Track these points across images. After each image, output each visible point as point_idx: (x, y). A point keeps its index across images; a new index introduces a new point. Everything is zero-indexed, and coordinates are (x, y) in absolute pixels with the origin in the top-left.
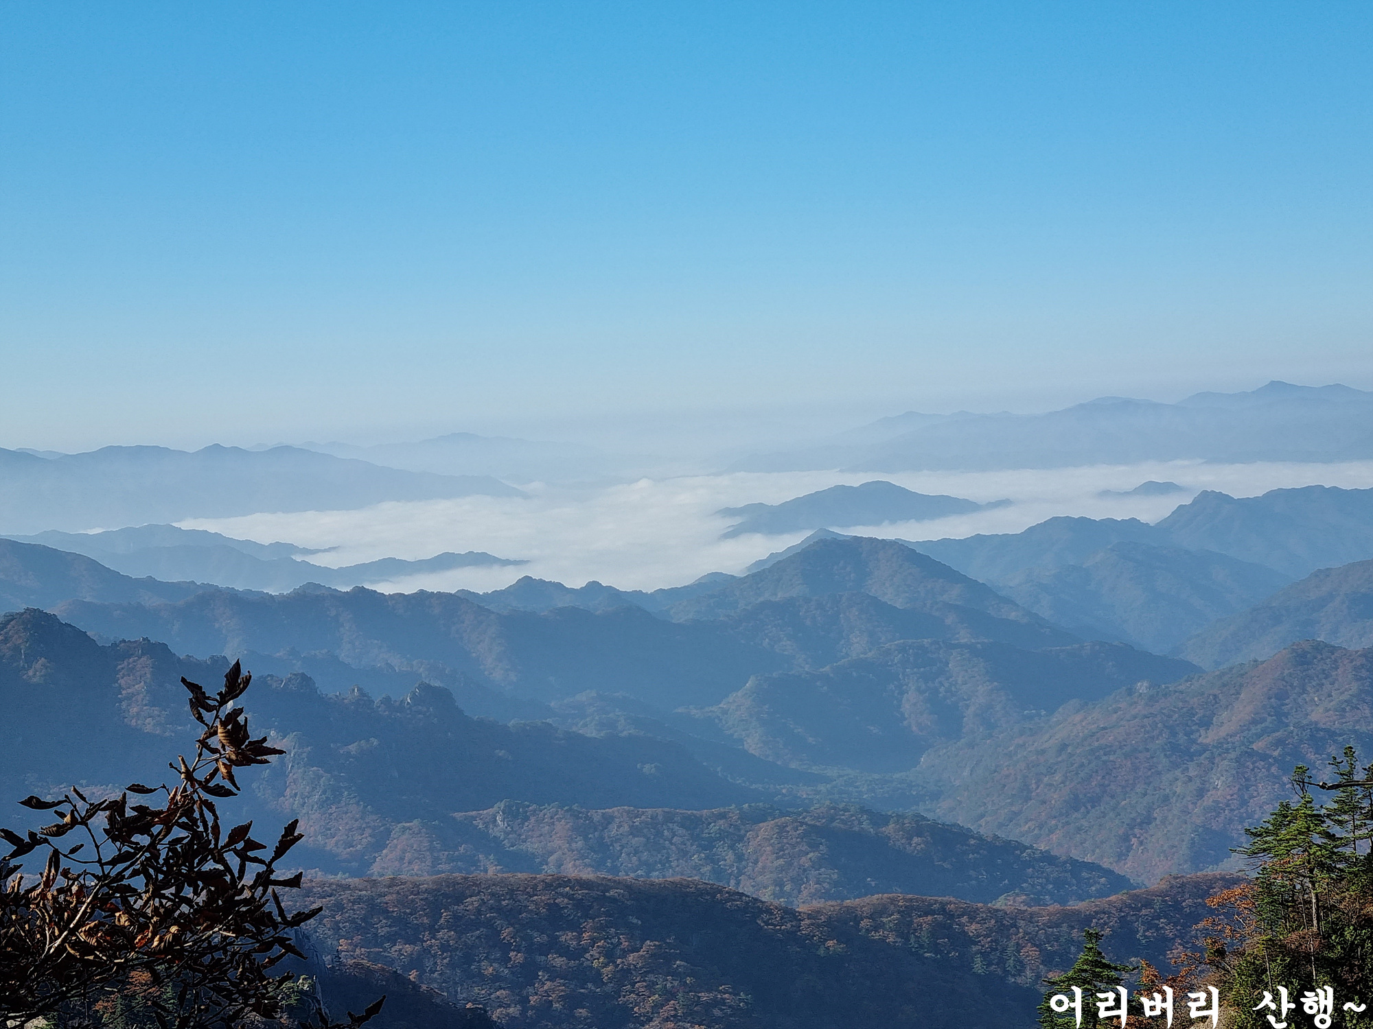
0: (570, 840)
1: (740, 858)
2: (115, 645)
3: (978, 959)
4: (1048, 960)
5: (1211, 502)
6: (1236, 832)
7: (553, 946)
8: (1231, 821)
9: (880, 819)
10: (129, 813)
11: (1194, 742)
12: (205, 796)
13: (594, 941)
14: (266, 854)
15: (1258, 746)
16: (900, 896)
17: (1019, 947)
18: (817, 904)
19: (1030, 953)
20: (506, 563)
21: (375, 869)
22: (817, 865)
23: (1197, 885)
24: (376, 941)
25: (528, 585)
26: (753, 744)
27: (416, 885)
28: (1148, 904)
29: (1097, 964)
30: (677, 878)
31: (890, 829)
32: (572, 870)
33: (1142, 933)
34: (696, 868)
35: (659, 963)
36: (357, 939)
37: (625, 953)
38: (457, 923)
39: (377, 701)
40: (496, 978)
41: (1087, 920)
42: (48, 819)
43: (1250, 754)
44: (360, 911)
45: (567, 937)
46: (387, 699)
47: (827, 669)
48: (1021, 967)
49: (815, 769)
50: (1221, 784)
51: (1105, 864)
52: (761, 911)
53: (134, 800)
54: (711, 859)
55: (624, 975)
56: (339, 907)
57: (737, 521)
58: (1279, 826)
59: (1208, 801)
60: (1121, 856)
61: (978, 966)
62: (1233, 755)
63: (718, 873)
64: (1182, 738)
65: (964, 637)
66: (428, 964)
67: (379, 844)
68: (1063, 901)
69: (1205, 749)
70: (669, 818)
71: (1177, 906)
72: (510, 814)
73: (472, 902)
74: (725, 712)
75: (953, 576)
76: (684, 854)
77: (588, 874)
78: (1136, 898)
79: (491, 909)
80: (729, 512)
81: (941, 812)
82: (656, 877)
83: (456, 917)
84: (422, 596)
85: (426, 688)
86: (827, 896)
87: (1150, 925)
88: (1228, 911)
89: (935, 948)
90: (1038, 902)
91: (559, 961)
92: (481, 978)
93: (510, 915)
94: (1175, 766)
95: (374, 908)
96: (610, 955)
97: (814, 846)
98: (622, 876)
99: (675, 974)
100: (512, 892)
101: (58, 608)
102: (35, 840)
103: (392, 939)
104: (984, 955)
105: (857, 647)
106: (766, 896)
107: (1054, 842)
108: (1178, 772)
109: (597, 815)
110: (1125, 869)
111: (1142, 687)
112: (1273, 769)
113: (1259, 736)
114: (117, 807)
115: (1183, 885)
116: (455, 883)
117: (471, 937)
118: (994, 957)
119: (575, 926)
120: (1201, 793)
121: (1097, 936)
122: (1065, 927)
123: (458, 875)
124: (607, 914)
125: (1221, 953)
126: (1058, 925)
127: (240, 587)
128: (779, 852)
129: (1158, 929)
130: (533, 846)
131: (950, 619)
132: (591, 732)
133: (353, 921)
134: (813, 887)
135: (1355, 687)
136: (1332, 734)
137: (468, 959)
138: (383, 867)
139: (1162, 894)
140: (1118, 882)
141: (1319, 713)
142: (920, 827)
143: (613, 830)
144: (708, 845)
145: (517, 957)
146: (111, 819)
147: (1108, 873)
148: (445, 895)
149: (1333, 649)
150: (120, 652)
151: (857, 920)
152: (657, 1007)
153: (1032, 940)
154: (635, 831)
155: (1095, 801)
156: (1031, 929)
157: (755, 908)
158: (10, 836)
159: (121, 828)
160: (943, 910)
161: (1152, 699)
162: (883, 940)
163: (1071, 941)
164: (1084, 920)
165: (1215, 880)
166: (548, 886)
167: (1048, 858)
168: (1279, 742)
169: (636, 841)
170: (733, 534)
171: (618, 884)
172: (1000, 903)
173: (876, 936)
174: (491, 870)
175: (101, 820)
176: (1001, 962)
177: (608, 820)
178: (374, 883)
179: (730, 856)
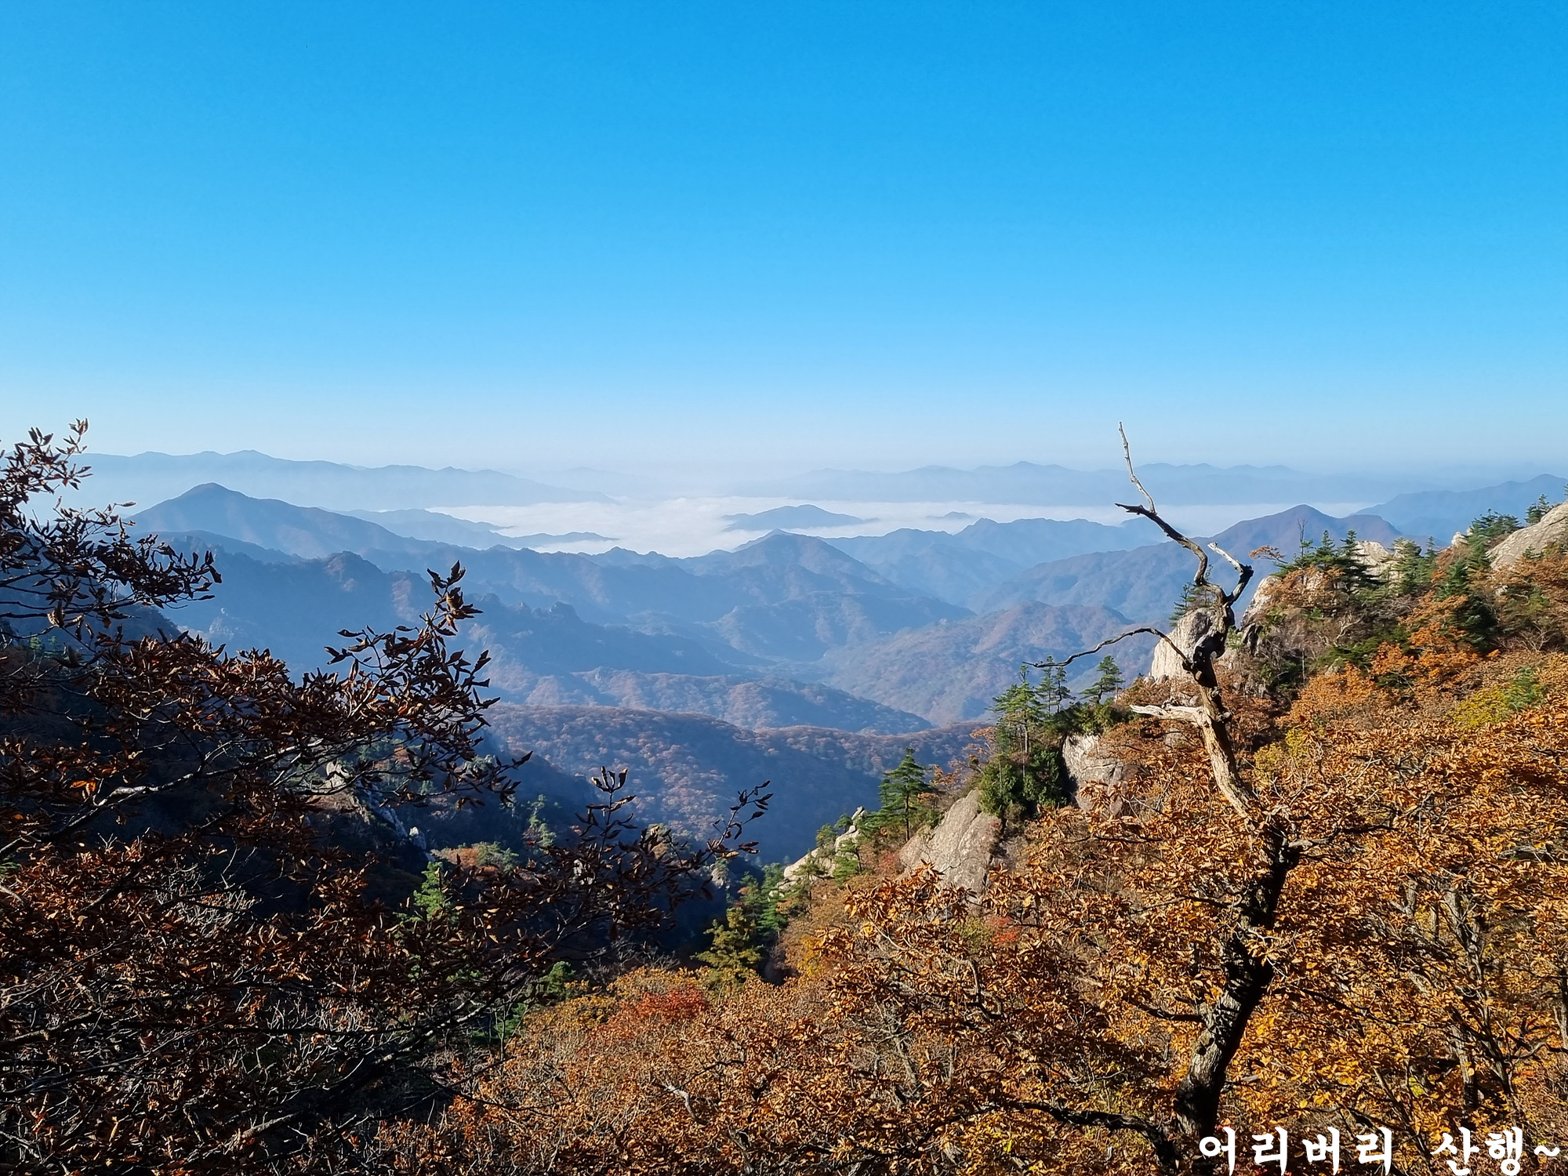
0: (635, 690)
1: (725, 703)
2: (391, 573)
3: (849, 762)
4: (885, 763)
5: (986, 524)
6: (989, 700)
7: (623, 745)
8: (985, 694)
9: (800, 686)
10: (397, 642)
11: (969, 652)
12: (438, 634)
13: (645, 744)
14: (471, 668)
15: (1002, 655)
16: (810, 728)
17: (870, 756)
18: (765, 729)
19: (876, 759)
20: (606, 539)
21: (529, 700)
22: (766, 708)
23: (965, 727)
24: (528, 738)
25: (617, 551)
26: (735, 642)
27: (550, 710)
28: (940, 736)
29: (912, 766)
30: (691, 712)
31: (805, 691)
32: (635, 706)
33: (936, 752)
34: (702, 707)
35: (679, 757)
36: (518, 737)
37: (661, 751)
38: (572, 731)
39: (533, 610)
40: (591, 761)
41: (908, 743)
42: (353, 642)
43: (998, 659)
44: (520, 722)
45: (630, 741)
46: (538, 611)
47: (776, 605)
48: (871, 766)
49: (767, 658)
50: (982, 676)
51: (918, 714)
52: (735, 732)
53: (401, 634)
54: (710, 703)
55: (660, 762)
56: (508, 720)
57: (731, 522)
58: (1010, 697)
59: (973, 683)
60: (927, 711)
61: (849, 765)
62: (989, 660)
63: (713, 711)
64: (962, 650)
65: (850, 591)
66: (556, 752)
67: (531, 688)
68: (895, 734)
69: (974, 656)
70: (688, 680)
71: (955, 738)
72: (602, 674)
73: (580, 721)
74: (720, 625)
75: (848, 558)
76: (695, 700)
77: (643, 708)
78: (933, 733)
79: (590, 724)
80: (727, 517)
81: (833, 683)
82: (680, 712)
83: (571, 728)
84: (560, 556)
85: (560, 604)
86: (770, 725)
87: (940, 748)
88: (981, 741)
89: (826, 755)
90: (883, 733)
91: (625, 754)
92: (583, 761)
93: (600, 728)
94: (958, 664)
95: (527, 721)
96: (653, 751)
97: (764, 699)
98: (661, 710)
99: (687, 763)
100: (602, 716)
101: (360, 552)
102: (345, 654)
103: (536, 738)
104: (852, 759)
105: (793, 593)
106: (738, 724)
107: (893, 702)
108: (959, 668)
109: (649, 677)
110: (929, 717)
111: (943, 621)
112: (1010, 669)
113: (1003, 650)
114: (390, 638)
115: (958, 727)
116: (571, 710)
117: (579, 739)
118: (857, 760)
119: (635, 736)
120: (970, 679)
121: (912, 751)
122: (895, 747)
123: (573, 706)
124: (653, 730)
125: (976, 762)
126: (891, 746)
127: (460, 545)
128: (746, 701)
129: (944, 749)
130: (614, 692)
131: (843, 581)
132: (648, 633)
133: (515, 727)
134: (763, 720)
135: (1054, 627)
136: (1041, 651)
137: (577, 750)
138: (533, 699)
139: (947, 731)
140: (925, 724)
141: (1036, 640)
142: (822, 691)
143: (657, 686)
144: (708, 695)
145: (603, 751)
146: (387, 645)
147: (920, 719)
148: (566, 716)
149: (1044, 606)
150: (394, 577)
151: (786, 738)
152: (677, 780)
153: (878, 753)
154: (669, 686)
155: (914, 681)
156: (878, 747)
157: (732, 730)
158: (331, 651)
159: (392, 651)
160: (831, 735)
161: (948, 628)
162: (799, 749)
163: (898, 754)
164: (905, 744)
165: (976, 725)
166: (621, 714)
167: (889, 710)
168: (1013, 654)
169: (671, 691)
170: (729, 529)
171: (659, 714)
172: (862, 733)
173: (795, 747)
174: (591, 704)
175: (381, 646)
176: (861, 764)
177: (656, 679)
178: (528, 708)
179: (720, 702)
